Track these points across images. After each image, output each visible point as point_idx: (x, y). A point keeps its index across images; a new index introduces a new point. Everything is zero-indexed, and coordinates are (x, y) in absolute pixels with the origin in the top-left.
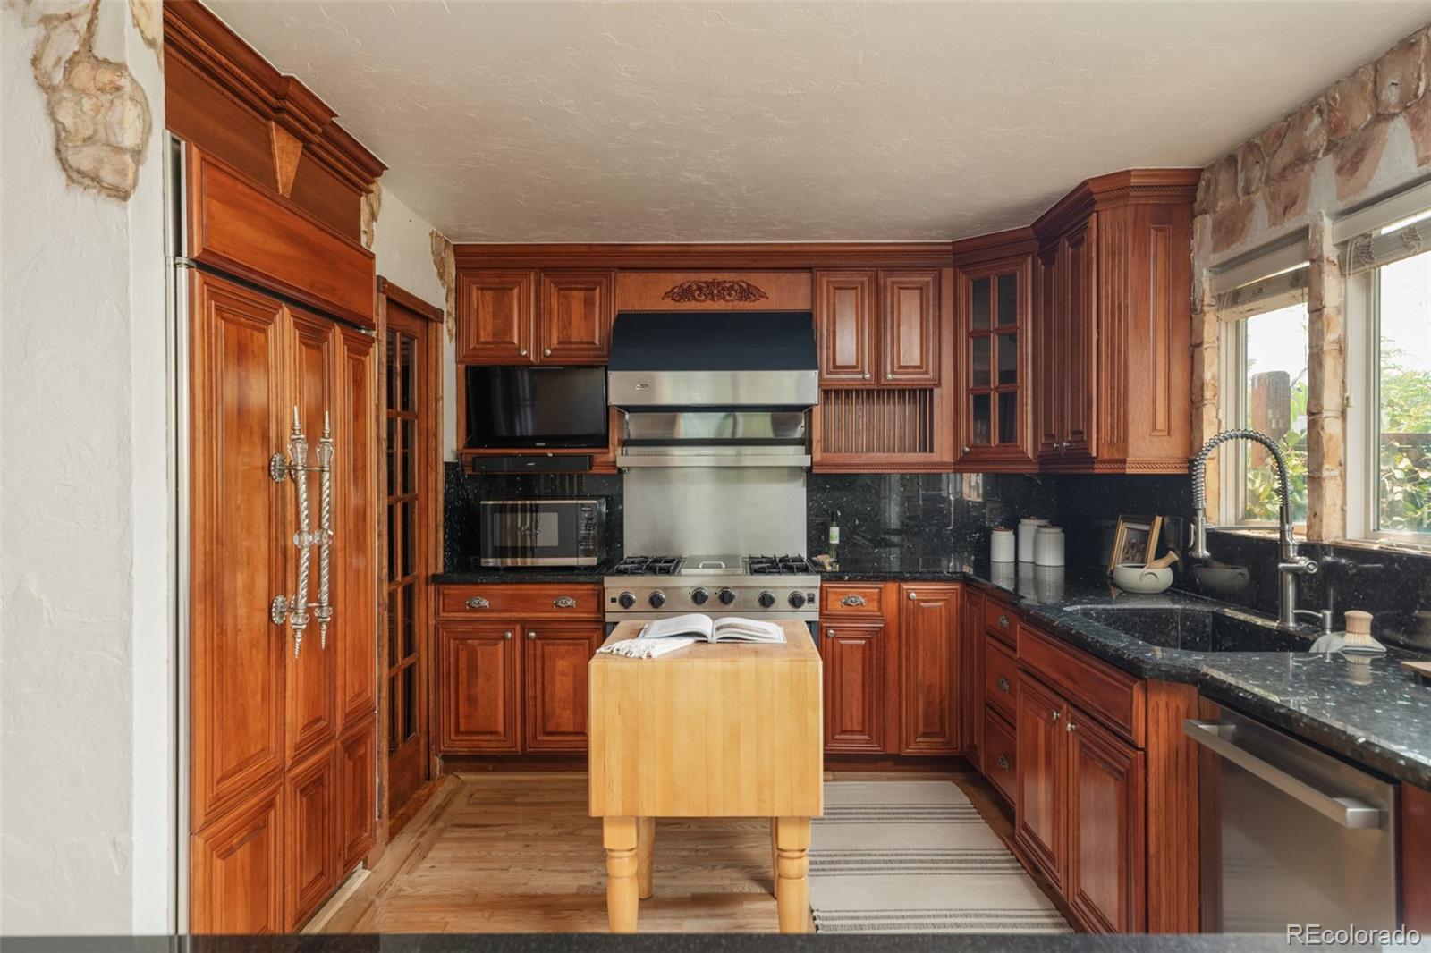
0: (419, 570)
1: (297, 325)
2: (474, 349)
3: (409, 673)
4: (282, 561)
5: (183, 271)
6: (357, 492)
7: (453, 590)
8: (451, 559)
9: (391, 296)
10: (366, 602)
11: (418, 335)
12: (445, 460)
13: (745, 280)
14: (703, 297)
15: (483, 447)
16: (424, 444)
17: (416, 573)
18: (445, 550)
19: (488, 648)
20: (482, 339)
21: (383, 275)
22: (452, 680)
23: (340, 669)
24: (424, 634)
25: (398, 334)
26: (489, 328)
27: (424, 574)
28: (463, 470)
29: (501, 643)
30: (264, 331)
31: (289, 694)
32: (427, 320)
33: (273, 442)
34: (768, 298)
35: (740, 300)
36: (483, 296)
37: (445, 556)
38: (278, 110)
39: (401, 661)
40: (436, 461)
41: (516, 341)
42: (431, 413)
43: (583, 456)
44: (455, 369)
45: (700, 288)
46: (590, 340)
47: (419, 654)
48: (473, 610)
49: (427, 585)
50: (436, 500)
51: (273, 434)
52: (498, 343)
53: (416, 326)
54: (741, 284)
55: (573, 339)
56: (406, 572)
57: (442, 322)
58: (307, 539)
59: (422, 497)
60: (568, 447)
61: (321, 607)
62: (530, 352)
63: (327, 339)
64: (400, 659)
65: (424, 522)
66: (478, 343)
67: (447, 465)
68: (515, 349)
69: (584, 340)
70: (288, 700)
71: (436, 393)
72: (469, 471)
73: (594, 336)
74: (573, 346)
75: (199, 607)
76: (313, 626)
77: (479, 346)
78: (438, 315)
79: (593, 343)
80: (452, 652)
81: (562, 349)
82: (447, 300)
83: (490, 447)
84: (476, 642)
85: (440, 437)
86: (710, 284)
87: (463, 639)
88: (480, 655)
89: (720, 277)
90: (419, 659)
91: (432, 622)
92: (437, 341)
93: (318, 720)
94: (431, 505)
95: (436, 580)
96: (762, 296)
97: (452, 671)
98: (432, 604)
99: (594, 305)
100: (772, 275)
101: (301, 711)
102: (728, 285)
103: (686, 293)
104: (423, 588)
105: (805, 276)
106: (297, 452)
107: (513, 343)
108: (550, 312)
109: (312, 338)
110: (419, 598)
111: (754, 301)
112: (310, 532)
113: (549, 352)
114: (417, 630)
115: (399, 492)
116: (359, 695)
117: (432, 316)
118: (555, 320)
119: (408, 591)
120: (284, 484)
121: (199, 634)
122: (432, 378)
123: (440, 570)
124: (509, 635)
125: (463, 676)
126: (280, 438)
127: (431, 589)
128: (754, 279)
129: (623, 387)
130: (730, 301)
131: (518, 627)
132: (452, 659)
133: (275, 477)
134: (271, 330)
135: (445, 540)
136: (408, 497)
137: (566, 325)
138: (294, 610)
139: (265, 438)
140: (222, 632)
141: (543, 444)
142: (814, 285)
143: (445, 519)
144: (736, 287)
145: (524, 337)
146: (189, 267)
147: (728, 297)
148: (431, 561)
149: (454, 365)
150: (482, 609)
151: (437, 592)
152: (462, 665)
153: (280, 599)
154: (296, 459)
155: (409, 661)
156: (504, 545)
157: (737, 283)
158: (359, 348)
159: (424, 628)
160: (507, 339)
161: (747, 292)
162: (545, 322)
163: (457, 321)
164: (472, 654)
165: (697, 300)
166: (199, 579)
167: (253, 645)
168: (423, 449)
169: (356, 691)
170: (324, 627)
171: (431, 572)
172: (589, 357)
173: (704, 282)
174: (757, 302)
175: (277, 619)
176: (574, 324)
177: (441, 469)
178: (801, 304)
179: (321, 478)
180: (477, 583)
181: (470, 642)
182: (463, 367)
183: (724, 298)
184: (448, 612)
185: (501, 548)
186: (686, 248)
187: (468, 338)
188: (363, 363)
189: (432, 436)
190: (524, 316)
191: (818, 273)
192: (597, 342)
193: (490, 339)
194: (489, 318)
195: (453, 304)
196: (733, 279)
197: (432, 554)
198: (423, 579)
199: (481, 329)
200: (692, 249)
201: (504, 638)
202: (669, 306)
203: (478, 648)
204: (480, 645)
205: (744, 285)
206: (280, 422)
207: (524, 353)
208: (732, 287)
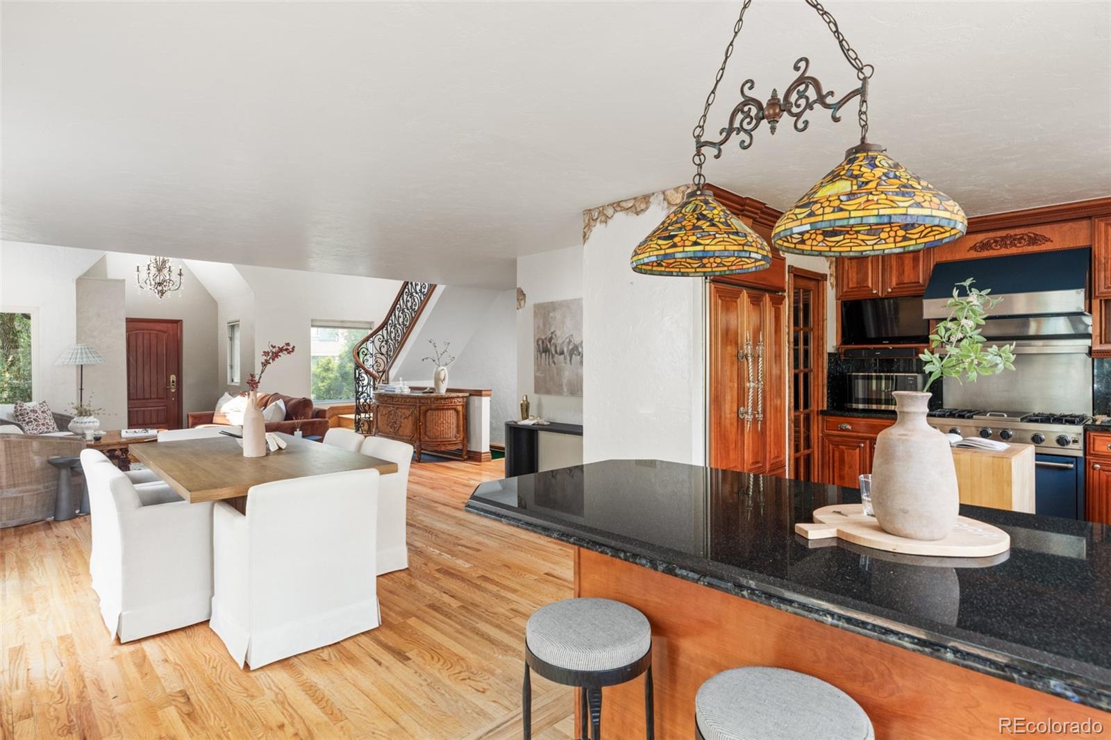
0: (813, 407)
1: (749, 297)
2: (846, 292)
3: (808, 459)
4: (742, 392)
5: (708, 284)
6: (776, 366)
7: (831, 419)
8: (832, 403)
9: (796, 273)
10: (781, 416)
11: (813, 289)
12: (828, 351)
13: (1033, 231)
14: (999, 247)
15: (851, 344)
16: (816, 343)
17: (812, 408)
18: (828, 398)
19: (851, 451)
20: (850, 286)
21: (792, 264)
22: (831, 465)
23: (768, 443)
24: (816, 441)
25: (801, 290)
26: (855, 280)
27: (816, 409)
28: (840, 357)
29: (858, 449)
30: (736, 302)
31: (745, 448)
32: (818, 281)
33: (739, 345)
34: (1052, 241)
35: (1029, 245)
36: (851, 263)
37: (828, 401)
38: (742, 211)
39: (803, 451)
40: (823, 353)
41: (870, 285)
42: (820, 327)
43: (912, 348)
44: (835, 303)
45: (996, 242)
46: (917, 281)
47: (813, 449)
48: (842, 430)
49: (818, 415)
50: (823, 372)
51: (739, 342)
52: (860, 287)
53: (812, 284)
54: (1030, 235)
55: (905, 281)
56: (806, 406)
57: (826, 280)
58: (752, 384)
59: (815, 370)
60: (903, 344)
61: (758, 414)
62: (878, 291)
63: (762, 300)
64: (802, 449)
65: (816, 383)
66: (848, 288)
67: (830, 354)
68: (869, 290)
69: (913, 281)
70: (745, 451)
71: (823, 317)
72: (843, 358)
73: (919, 279)
74: (906, 285)
75: (713, 407)
76: (755, 420)
77: (850, 290)
78: (824, 277)
79: (919, 282)
80: (831, 451)
81: (898, 288)
82: (830, 268)
83: (855, 344)
84: (844, 447)
85: (825, 339)
86: (1003, 238)
87: (837, 445)
88: (846, 455)
89: (1012, 232)
90: (813, 452)
91: (820, 435)
92: (823, 290)
93: (758, 462)
94: (820, 375)
95: (823, 413)
96: (1047, 241)
97: (831, 461)
98: (820, 426)
99: (919, 261)
100: (1056, 226)
101: (751, 457)
102: (1018, 237)
103: (985, 246)
104: (816, 417)
105: (1085, 223)
106: (748, 349)
107: (869, 287)
108: (891, 268)
109: (756, 301)
110: (814, 420)
111: (1040, 245)
112: (753, 382)
113: (890, 290)
114: (812, 437)
115: (802, 367)
116: (777, 457)
117: (820, 278)
118: (894, 272)
119: (807, 418)
120: (744, 362)
121: (713, 416)
122: (821, 310)
123: (825, 408)
124: (863, 445)
125: (837, 464)
126: (742, 344)
127: (820, 417)
128: (1039, 230)
129: (931, 308)
130: (1020, 247)
131: (868, 442)
132: (831, 455)
133: (739, 358)
134: (739, 301)
135: (828, 393)
136: (806, 370)
137: (901, 273)
138: (747, 413)
139: (737, 343)
140: (720, 417)
141: (887, 342)
142: (1093, 228)
143: (828, 382)
144: (1025, 237)
145: (875, 283)
146: (710, 282)
147: (1018, 245)
148: (820, 403)
149: (835, 301)
150: (847, 430)
151: (823, 420)
152: (836, 458)
153: (742, 408)
154: (748, 352)
155: (807, 452)
156: (870, 397)
157: (1026, 234)
158: (777, 302)
159: (816, 438)
160: (865, 285)
161: (1034, 240)
162: (887, 274)
163: (837, 278)
164: (842, 453)
165: (994, 249)
166: (713, 396)
167: (732, 424)
168: (816, 346)
169: (776, 455)
170: (760, 422)
171: (820, 409)
172: (913, 291)
173: (999, 237)
174: (1043, 245)
175: (740, 416)
176: (906, 273)
177: (826, 356)
178: (1082, 242)
179: (758, 359)
180: (844, 416)
181: (841, 447)
182: (840, 302)
183: (1015, 246)
184: (829, 430)
185: (868, 399)
186: (984, 218)
187: (843, 287)
188: (779, 308)
189: (821, 339)
190: (875, 272)
191: (1096, 220)
192: (921, 281)
193: (855, 286)
194: (855, 275)
195: (834, 269)
196: (1023, 232)
197: (820, 398)
198: (815, 413)
199: (850, 281)
200: (988, 218)
201: (860, 447)
202: (974, 255)
203: (845, 451)
204: (846, 449)
205: (1032, 235)
206: (742, 337)
207: (875, 292)
208: (1022, 238)
